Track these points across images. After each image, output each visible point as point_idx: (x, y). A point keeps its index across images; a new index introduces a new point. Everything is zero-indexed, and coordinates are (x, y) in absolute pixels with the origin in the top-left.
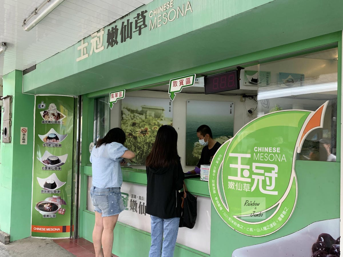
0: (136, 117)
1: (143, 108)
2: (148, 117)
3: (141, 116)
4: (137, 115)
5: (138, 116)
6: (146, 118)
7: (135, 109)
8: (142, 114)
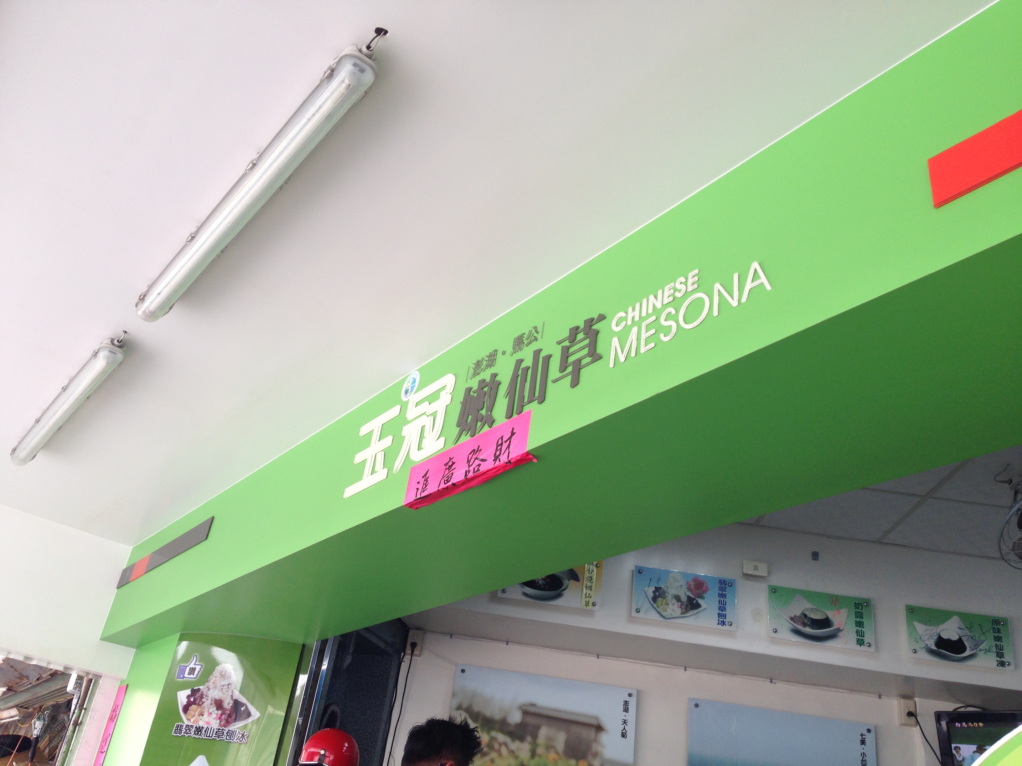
0: (496, 746)
1: (526, 713)
2: (540, 750)
3: (514, 745)
4: (501, 737)
5: (506, 745)
6: (533, 754)
7: (497, 716)
8: (522, 739)
